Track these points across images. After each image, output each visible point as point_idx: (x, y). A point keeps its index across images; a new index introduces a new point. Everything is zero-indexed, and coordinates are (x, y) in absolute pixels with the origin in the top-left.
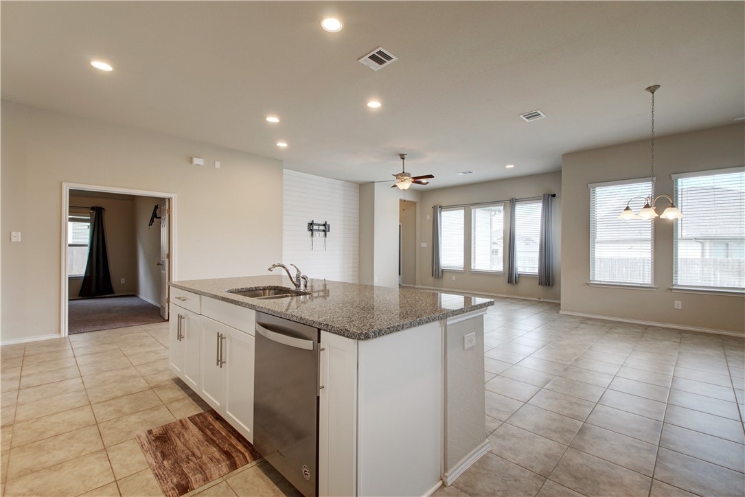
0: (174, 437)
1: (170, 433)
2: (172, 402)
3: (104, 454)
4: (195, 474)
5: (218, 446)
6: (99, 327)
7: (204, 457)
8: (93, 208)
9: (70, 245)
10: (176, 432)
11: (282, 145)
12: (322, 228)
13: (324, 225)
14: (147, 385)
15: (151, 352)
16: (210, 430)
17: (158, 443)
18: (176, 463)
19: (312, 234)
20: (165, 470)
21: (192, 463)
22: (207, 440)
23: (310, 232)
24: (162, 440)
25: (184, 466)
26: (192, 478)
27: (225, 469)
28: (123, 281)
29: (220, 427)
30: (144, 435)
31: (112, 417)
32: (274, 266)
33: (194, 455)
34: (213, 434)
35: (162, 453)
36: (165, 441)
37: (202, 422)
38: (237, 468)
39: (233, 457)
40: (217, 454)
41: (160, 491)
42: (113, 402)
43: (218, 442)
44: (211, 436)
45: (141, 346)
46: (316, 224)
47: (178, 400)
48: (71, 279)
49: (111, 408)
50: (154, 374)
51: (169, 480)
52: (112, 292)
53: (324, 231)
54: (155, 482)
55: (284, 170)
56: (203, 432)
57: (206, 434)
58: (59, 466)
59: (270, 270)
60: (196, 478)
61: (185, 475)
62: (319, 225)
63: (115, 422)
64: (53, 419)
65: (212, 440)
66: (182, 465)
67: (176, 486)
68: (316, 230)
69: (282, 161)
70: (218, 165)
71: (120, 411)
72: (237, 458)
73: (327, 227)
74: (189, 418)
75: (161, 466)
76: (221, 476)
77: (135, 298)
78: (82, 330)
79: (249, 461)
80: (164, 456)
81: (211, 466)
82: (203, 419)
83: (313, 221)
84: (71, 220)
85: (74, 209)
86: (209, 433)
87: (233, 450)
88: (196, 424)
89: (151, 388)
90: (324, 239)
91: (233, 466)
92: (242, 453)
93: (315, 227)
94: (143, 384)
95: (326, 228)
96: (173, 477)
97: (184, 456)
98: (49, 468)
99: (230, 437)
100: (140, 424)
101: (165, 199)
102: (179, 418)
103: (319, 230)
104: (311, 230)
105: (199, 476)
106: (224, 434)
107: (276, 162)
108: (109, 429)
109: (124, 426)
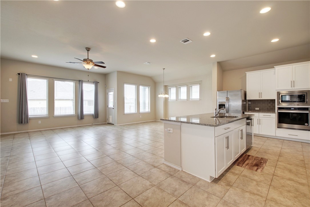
22: (248, 159)
25: (260, 159)
31: (263, 184)
33: (255, 159)
36: (257, 164)
49: (259, 188)
63: (263, 181)
75: (264, 163)
80: (261, 163)
86: (245, 160)
97: (257, 160)
100: (257, 175)
108: (267, 180)
109: (262, 178)
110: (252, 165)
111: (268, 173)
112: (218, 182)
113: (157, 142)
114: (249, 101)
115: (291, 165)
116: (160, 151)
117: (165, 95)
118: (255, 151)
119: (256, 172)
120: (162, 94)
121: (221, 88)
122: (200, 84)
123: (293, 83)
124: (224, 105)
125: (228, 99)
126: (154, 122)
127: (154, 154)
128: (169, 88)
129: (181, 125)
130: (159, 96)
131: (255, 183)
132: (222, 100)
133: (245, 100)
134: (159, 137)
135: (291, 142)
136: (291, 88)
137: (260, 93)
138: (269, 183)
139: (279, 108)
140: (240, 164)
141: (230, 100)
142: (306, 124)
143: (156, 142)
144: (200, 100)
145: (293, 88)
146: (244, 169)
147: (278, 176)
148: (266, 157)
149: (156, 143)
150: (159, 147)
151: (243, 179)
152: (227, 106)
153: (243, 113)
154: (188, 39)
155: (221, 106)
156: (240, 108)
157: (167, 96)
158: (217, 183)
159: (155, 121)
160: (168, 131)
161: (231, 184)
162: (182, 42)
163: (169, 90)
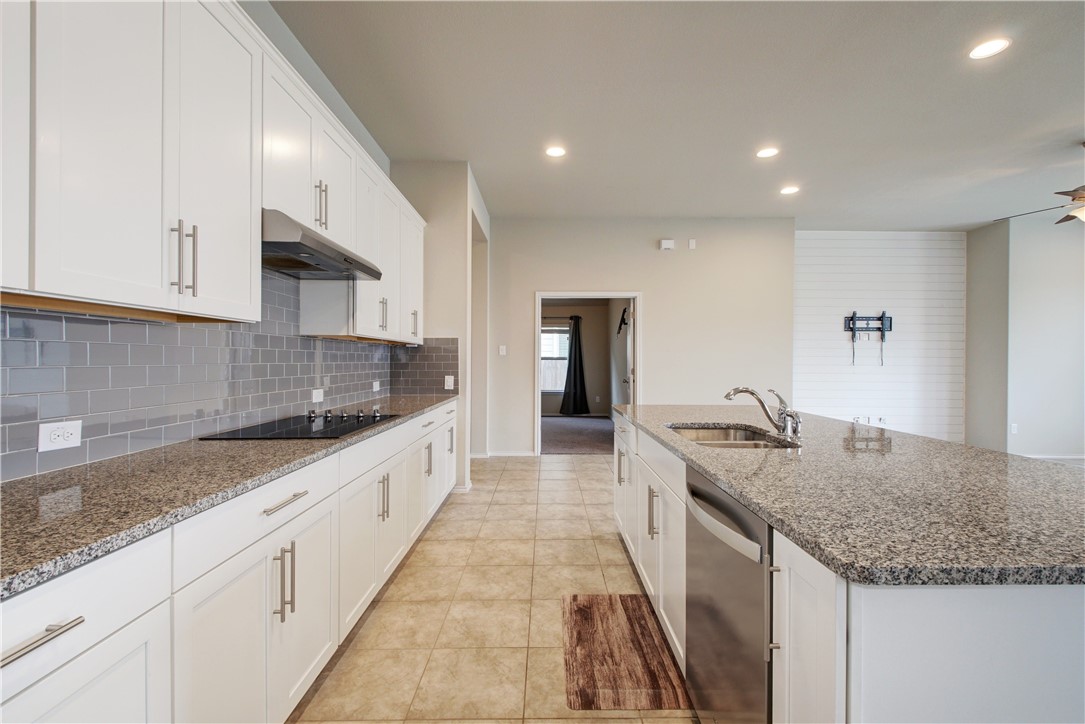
0: (597, 616)
1: (595, 609)
2: (609, 566)
3: (527, 607)
4: (604, 687)
5: (643, 656)
6: (567, 450)
7: (623, 665)
8: (571, 318)
9: (543, 359)
10: (601, 611)
11: (790, 190)
12: (877, 324)
13: (880, 319)
14: (590, 533)
15: (606, 490)
16: (641, 626)
17: (579, 618)
18: (589, 656)
19: (853, 336)
20: (576, 660)
21: (606, 667)
22: (633, 641)
23: (850, 333)
24: (584, 614)
25: (597, 666)
26: (601, 691)
27: (644, 701)
28: (598, 399)
29: (654, 628)
30: (568, 600)
31: (548, 562)
32: (737, 391)
34: (642, 634)
35: (579, 633)
36: (586, 619)
37: (634, 610)
38: (661, 708)
39: (658, 687)
40: (639, 670)
41: (564, 688)
42: (553, 543)
43: (645, 650)
44: (640, 637)
45: (597, 480)
46: (862, 319)
47: (616, 565)
48: (545, 395)
49: (550, 551)
50: (602, 521)
51: (576, 678)
52: (588, 412)
53: (879, 329)
54: (562, 672)
55: (797, 232)
56: (632, 626)
57: (634, 631)
58: (490, 603)
59: (728, 396)
60: (604, 693)
61: (594, 681)
62: (868, 319)
63: (549, 570)
64: (503, 546)
65: (640, 643)
66: (595, 664)
67: (580, 691)
68: (862, 329)
69: (793, 218)
70: (693, 244)
71: (557, 557)
72: (663, 691)
73: (887, 323)
74: (620, 596)
75: (573, 653)
76: (636, 709)
77: (608, 421)
78: (552, 450)
79: (682, 706)
81: (627, 683)
82: (636, 606)
83: (854, 314)
84: (543, 331)
85: (547, 319)
87: (662, 675)
88: (626, 609)
89: (593, 538)
90: (879, 343)
91: (657, 703)
92: (673, 687)
93: (859, 324)
94: (586, 531)
95: (884, 324)
96: (581, 676)
97: (600, 651)
98: (483, 601)
99: (663, 651)
100: (569, 582)
101: (629, 299)
102: (611, 591)
103: (867, 329)
104: (852, 330)
105: (609, 692)
106: (656, 641)
107: (784, 221)
108: (542, 576)
109: (555, 579)
110: (599, 609)
111: (547, 603)
119: (576, 592)
138: (536, 568)
147: (519, 600)
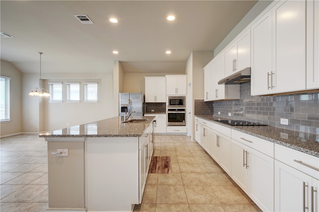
0: (163, 166)
3: (181, 170)
16: (154, 164)
22: (157, 162)
25: (165, 159)
30: (170, 171)
31: (179, 186)
33: (162, 160)
35: (168, 163)
36: (166, 165)
49: (178, 194)
71: (175, 189)
80: (168, 162)
81: (161, 157)
86: (155, 163)
87: (154, 158)
88: (156, 167)
98: (194, 172)
99: (152, 160)
100: (170, 178)
108: (179, 180)
109: (175, 179)
110: (163, 167)
111: (176, 171)
112: (140, 208)
113: (29, 174)
114: (147, 103)
115: (185, 157)
116: (37, 190)
117: (43, 93)
118: (158, 150)
119: (167, 174)
120: (36, 91)
121: (122, 90)
122: (98, 83)
123: (177, 90)
124: (127, 108)
125: (130, 102)
126: (20, 136)
127: (23, 202)
128: (49, 83)
129: (85, 140)
130: (31, 94)
131: (172, 188)
132: (124, 102)
133: (144, 103)
134: (32, 162)
135: (176, 136)
136: (175, 94)
137: (156, 97)
138: (182, 184)
139: (169, 110)
140: (153, 170)
141: (132, 103)
142: (184, 121)
143: (25, 173)
144: (98, 102)
145: (177, 94)
146: (157, 174)
147: (184, 172)
148: (168, 155)
149: (25, 175)
150: (35, 182)
151: (162, 189)
152: (129, 108)
153: (143, 115)
154: (87, 18)
155: (124, 109)
156: (141, 110)
157: (46, 95)
158: (140, 210)
159: (22, 134)
160: (58, 155)
161: (154, 202)
162: (78, 19)
163: (50, 86)
